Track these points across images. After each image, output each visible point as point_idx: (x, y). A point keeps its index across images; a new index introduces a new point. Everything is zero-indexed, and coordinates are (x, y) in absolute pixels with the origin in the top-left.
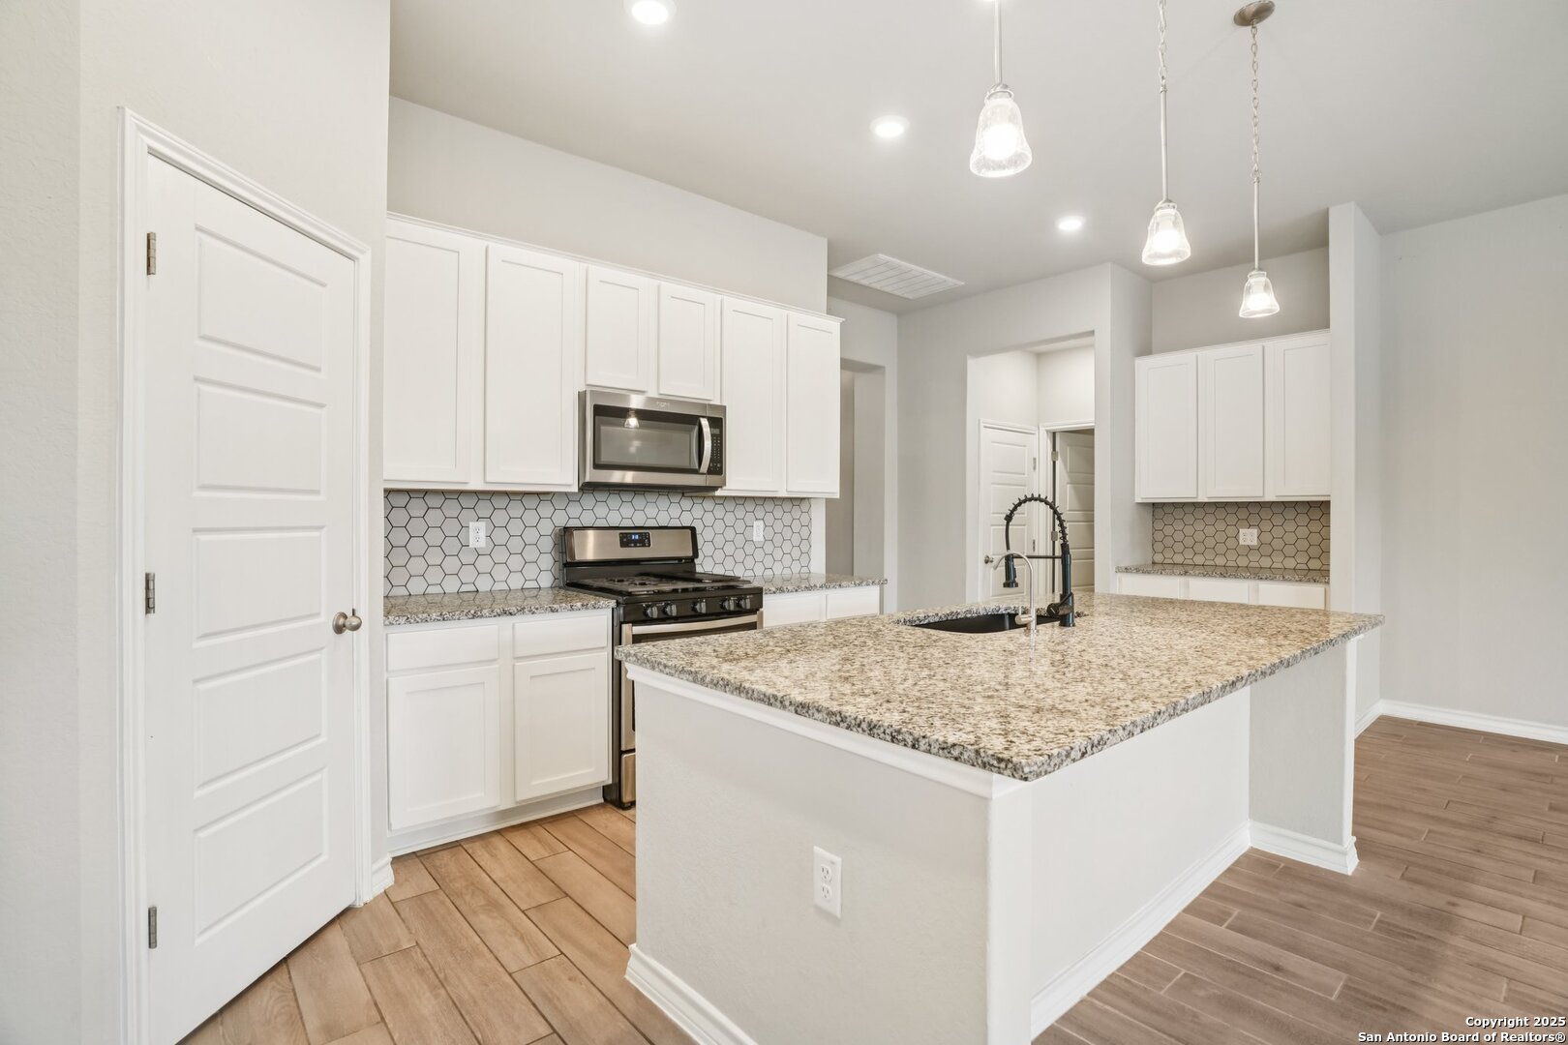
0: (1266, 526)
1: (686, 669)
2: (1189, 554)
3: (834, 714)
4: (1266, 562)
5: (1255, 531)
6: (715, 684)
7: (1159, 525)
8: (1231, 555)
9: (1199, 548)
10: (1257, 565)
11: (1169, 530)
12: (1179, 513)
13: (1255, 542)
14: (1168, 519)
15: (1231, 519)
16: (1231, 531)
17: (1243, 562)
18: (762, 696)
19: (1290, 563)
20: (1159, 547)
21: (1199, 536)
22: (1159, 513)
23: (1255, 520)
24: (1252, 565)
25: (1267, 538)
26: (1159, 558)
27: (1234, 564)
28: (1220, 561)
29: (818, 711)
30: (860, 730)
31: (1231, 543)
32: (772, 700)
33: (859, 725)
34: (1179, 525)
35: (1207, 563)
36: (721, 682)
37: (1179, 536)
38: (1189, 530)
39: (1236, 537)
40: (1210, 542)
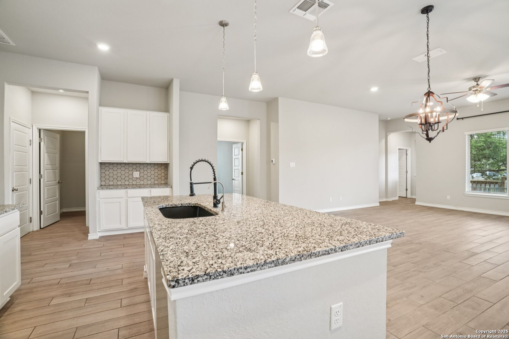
0: (142, 171)
1: (268, 261)
2: (115, 181)
3: (357, 244)
4: (142, 183)
5: (138, 173)
6: (293, 260)
7: (103, 171)
8: (131, 181)
9: (111, 179)
10: (139, 183)
11: (107, 173)
12: (111, 166)
13: (138, 176)
14: (107, 169)
15: (130, 169)
16: (131, 173)
17: (134, 183)
18: (324, 252)
19: (149, 182)
20: (103, 179)
21: (119, 175)
22: (103, 166)
23: (138, 169)
24: (137, 184)
25: (142, 175)
26: (103, 183)
27: (131, 184)
28: (127, 183)
29: (351, 245)
30: (366, 244)
31: (131, 177)
32: (330, 251)
33: (366, 243)
34: (111, 171)
35: (122, 184)
36: (298, 257)
37: (111, 175)
38: (115, 173)
39: (132, 175)
40: (123, 177)
